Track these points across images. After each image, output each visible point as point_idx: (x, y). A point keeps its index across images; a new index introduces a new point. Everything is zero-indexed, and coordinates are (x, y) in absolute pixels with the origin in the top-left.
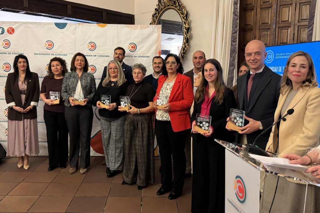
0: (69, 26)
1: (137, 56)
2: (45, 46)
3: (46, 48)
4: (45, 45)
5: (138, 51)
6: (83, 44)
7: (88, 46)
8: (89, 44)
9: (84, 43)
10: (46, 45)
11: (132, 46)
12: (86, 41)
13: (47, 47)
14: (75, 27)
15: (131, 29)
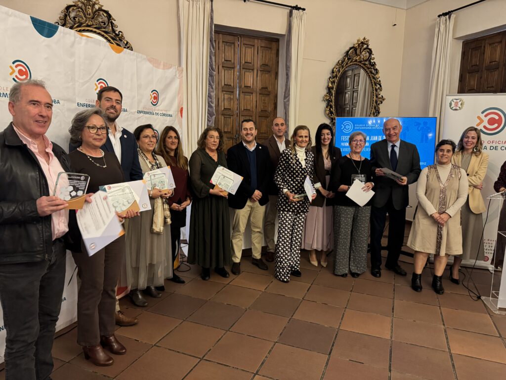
0: (62, 34)
1: (160, 112)
2: (11, 74)
3: (14, 79)
4: (11, 71)
5: (161, 104)
6: (87, 82)
7: (96, 87)
8: (97, 83)
9: (90, 79)
10: (14, 71)
11: (155, 95)
12: (93, 75)
13: (16, 76)
14: (72, 39)
15: (153, 66)
